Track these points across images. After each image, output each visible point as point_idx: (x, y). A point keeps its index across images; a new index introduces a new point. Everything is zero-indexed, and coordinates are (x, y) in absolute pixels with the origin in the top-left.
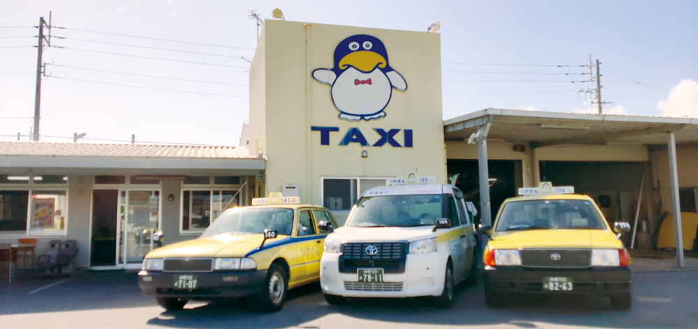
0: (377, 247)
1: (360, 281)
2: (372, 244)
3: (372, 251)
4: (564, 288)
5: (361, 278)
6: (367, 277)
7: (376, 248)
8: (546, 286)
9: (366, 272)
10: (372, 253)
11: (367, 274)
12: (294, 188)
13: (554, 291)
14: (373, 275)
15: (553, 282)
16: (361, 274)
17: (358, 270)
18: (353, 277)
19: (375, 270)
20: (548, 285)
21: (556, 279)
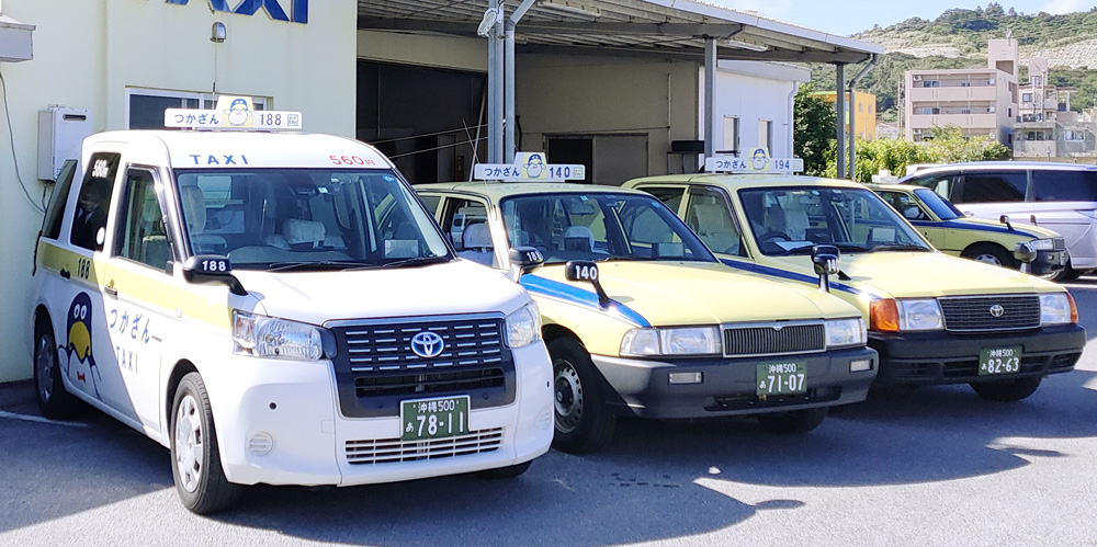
0: (441, 333)
1: (406, 436)
2: (425, 326)
3: (429, 347)
4: (1008, 368)
5: (410, 427)
6: (427, 423)
7: (439, 339)
8: (984, 367)
9: (423, 408)
10: (429, 353)
11: (428, 414)
12: (83, 118)
13: (994, 374)
14: (442, 416)
15: (994, 358)
16: (411, 417)
17: (402, 403)
18: (387, 427)
19: (447, 402)
20: (987, 366)
21: (999, 353)
